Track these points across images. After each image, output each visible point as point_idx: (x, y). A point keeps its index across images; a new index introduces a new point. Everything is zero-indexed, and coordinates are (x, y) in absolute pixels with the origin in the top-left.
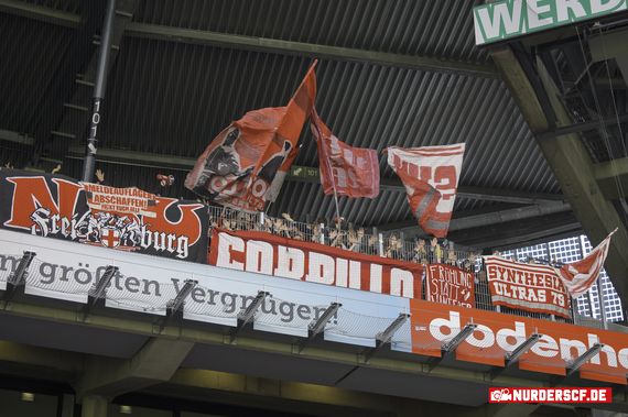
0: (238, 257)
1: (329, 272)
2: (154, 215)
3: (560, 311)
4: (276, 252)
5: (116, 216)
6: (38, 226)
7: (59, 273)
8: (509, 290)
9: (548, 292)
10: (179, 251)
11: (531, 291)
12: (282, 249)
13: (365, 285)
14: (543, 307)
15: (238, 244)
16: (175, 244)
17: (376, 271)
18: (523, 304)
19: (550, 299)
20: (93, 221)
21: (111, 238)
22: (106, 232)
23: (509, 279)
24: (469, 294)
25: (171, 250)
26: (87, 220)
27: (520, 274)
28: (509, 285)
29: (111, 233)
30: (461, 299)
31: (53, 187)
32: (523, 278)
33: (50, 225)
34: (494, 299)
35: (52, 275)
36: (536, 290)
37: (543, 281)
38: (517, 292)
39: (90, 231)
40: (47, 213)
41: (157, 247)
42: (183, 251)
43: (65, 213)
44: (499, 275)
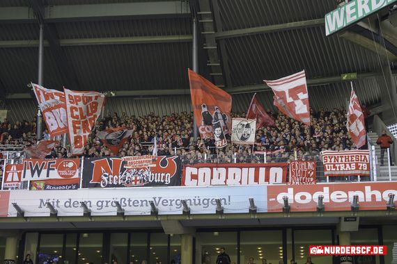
0: (194, 177)
1: (238, 177)
2: (155, 165)
3: (364, 172)
4: (212, 171)
5: (138, 169)
6: (104, 181)
7: (105, 204)
8: (335, 167)
9: (357, 164)
10: (166, 181)
11: (348, 165)
12: (215, 169)
13: (256, 179)
14: (353, 172)
15: (194, 171)
16: (164, 177)
17: (262, 171)
18: (342, 173)
19: (357, 167)
20: (128, 174)
21: (136, 181)
22: (134, 178)
23: (335, 161)
24: (312, 173)
25: (162, 181)
26: (125, 174)
27: (342, 157)
28: (334, 165)
29: (136, 178)
30: (308, 176)
31: (110, 162)
32: (344, 159)
33: (108, 180)
34: (326, 173)
35: (102, 206)
36: (350, 164)
37: (354, 159)
38: (339, 168)
39: (127, 179)
40: (107, 174)
41: (156, 181)
42: (168, 181)
43: (116, 173)
44: (329, 160)
